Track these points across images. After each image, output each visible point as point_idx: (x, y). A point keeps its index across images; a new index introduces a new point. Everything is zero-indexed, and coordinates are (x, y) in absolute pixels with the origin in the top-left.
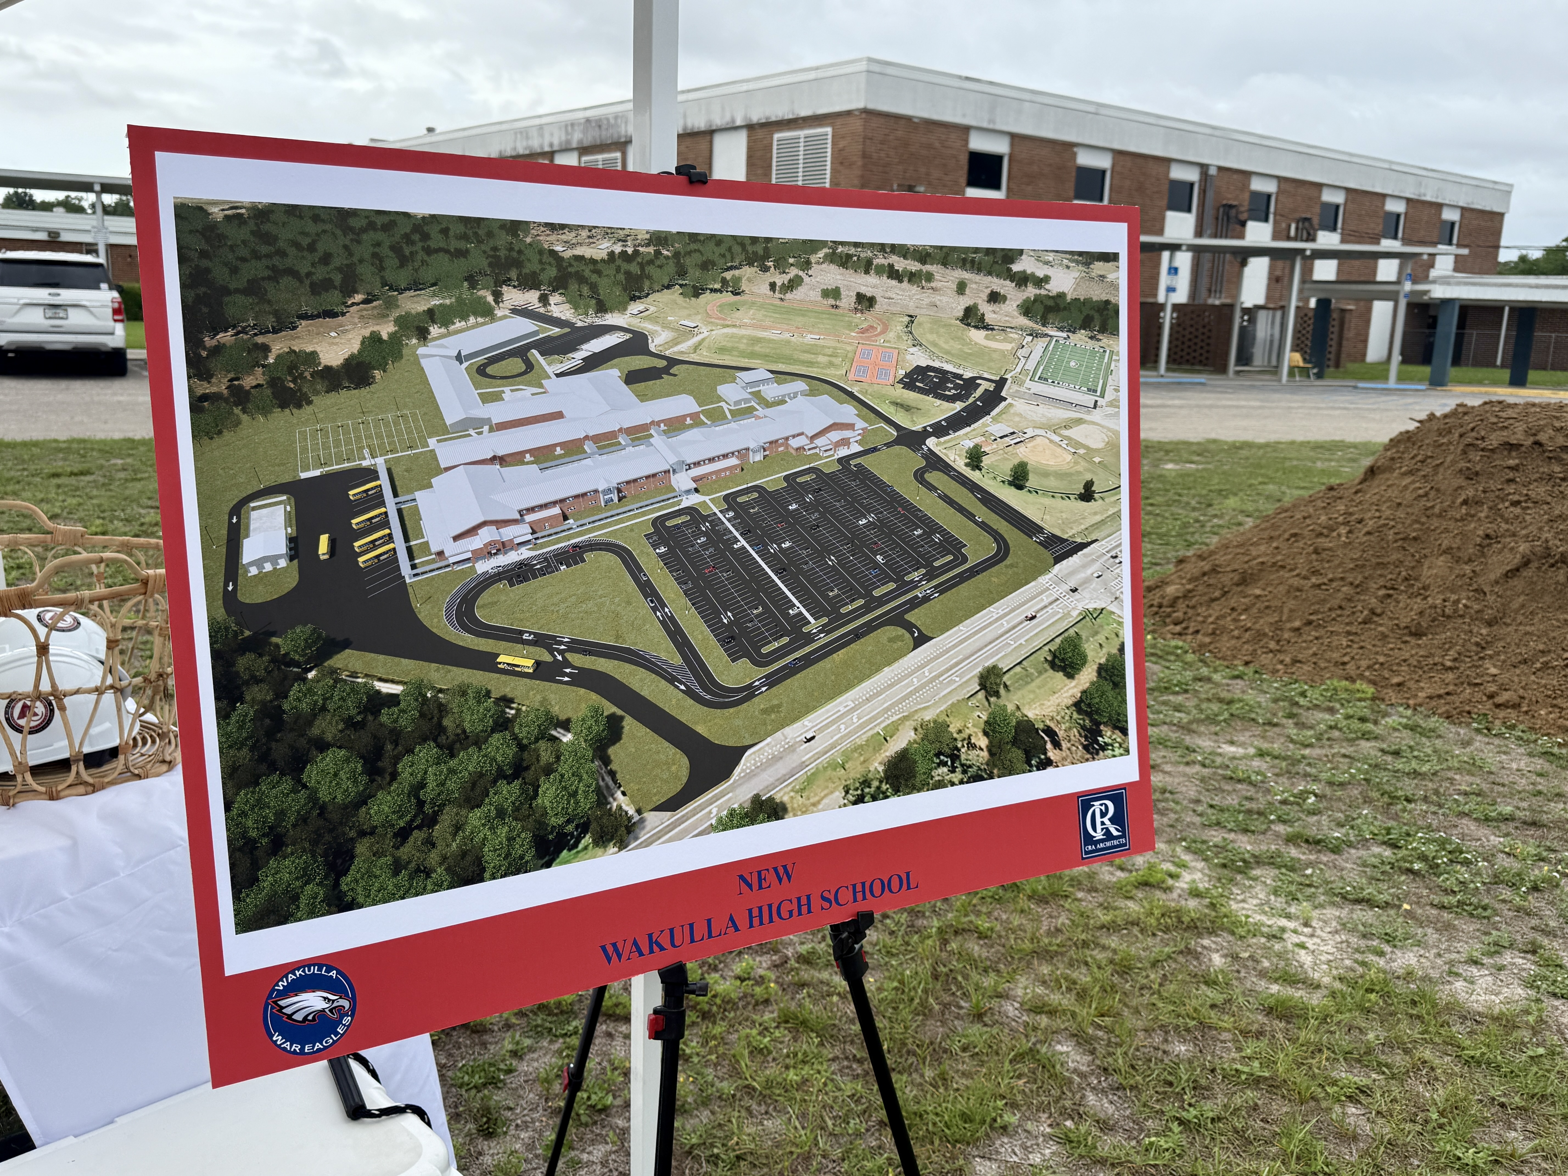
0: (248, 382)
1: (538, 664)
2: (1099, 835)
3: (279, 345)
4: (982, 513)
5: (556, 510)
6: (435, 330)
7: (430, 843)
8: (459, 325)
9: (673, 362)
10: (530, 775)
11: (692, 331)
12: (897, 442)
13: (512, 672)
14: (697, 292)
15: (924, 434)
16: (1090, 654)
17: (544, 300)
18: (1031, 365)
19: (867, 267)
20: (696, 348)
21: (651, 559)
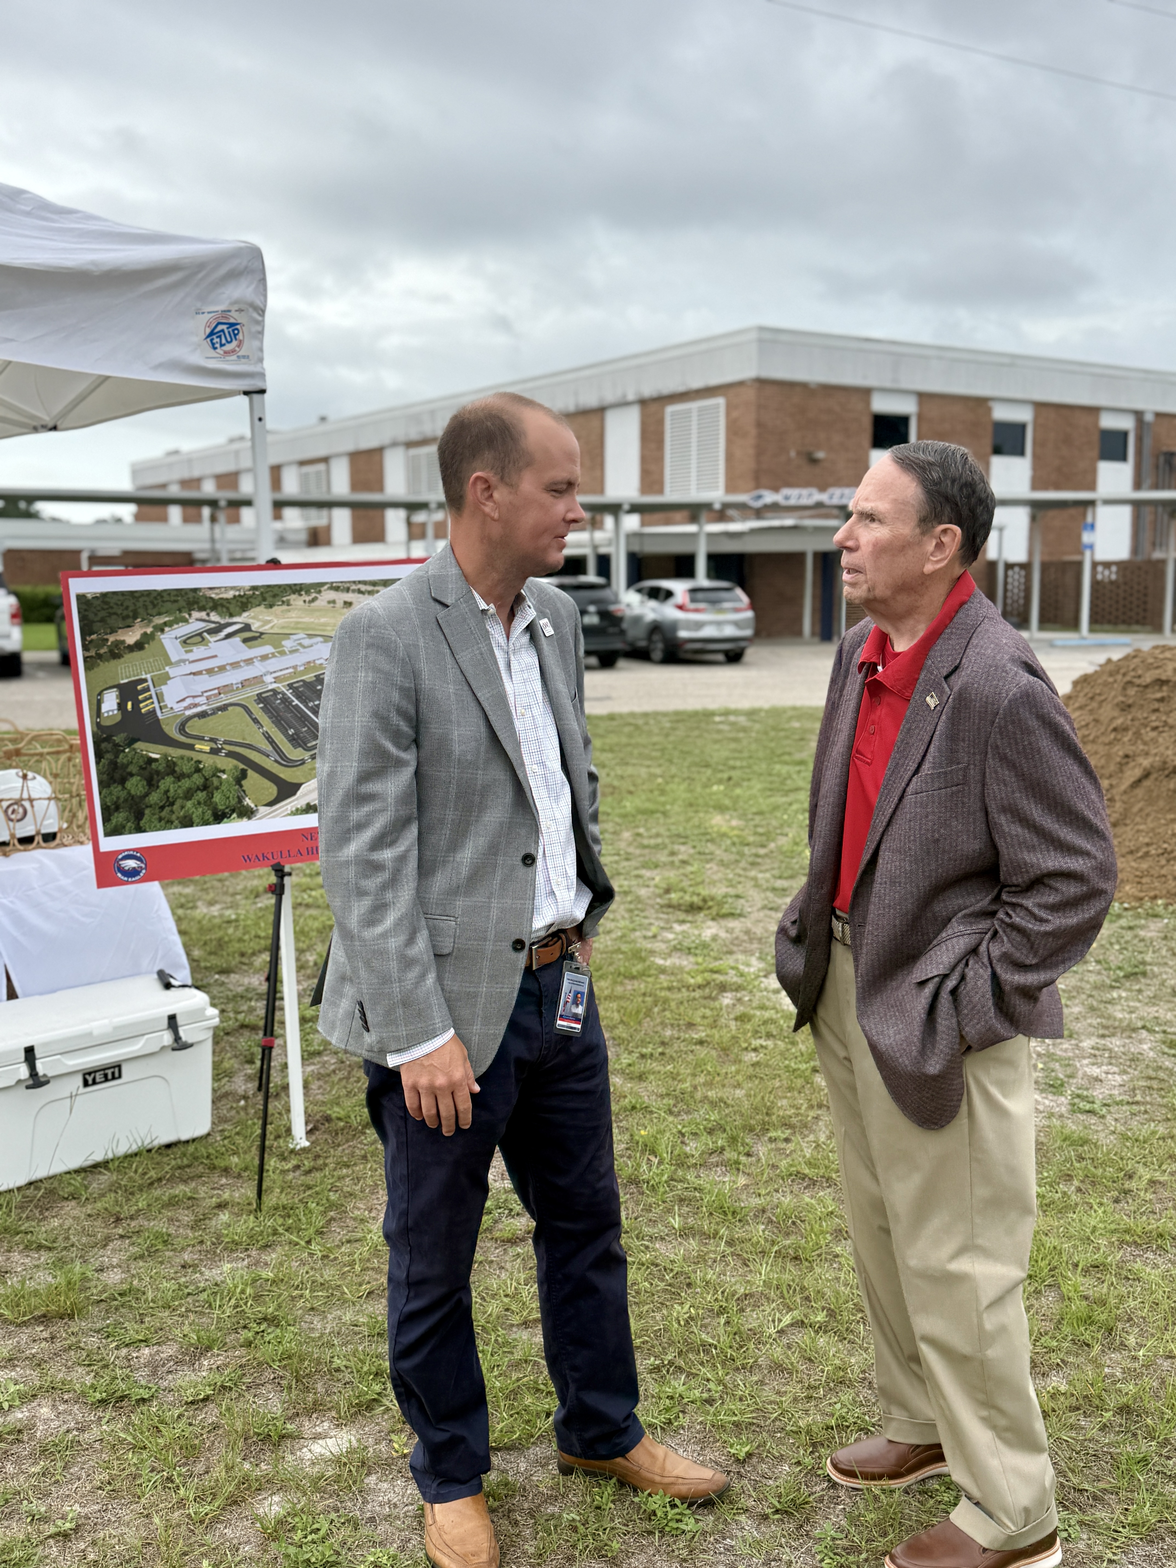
0: (102, 651)
1: (211, 749)
3: (112, 638)
5: (216, 691)
6: (167, 629)
7: (172, 812)
8: (175, 626)
9: (262, 634)
10: (210, 790)
11: (269, 622)
13: (201, 751)
14: (271, 606)
17: (208, 615)
19: (348, 590)
20: (272, 627)
21: (257, 710)
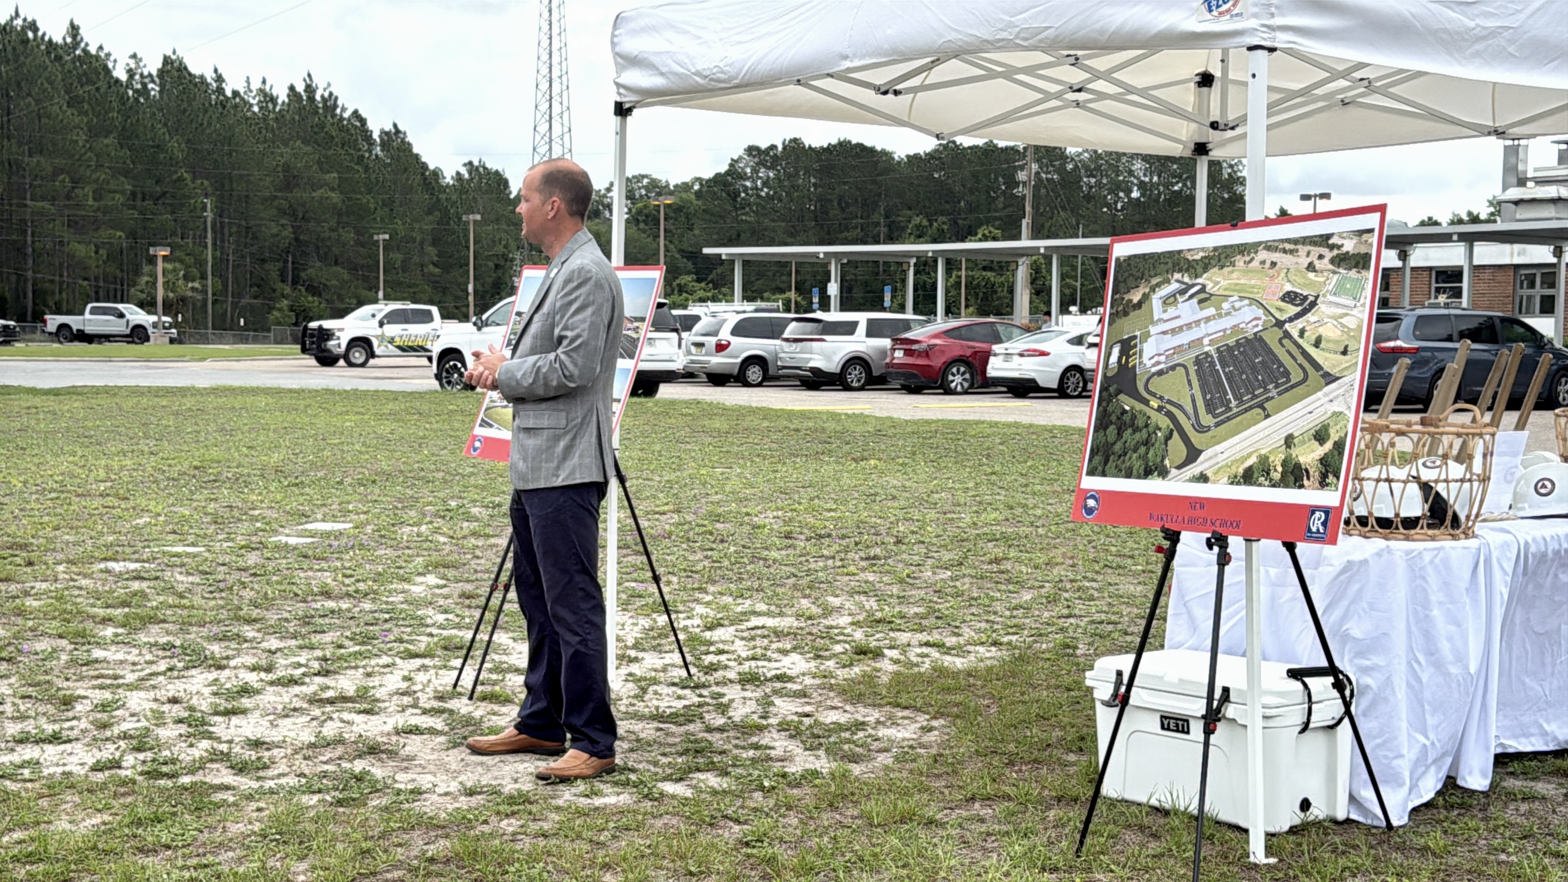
0: (1119, 309)
1: (1158, 406)
2: (1314, 529)
3: (1127, 298)
4: (1301, 359)
5: (1173, 351)
6: (1157, 289)
7: (1124, 462)
8: (1162, 287)
9: (1211, 295)
10: (1149, 445)
12: (1275, 325)
13: (1152, 408)
14: (1222, 267)
15: (1285, 322)
16: (1332, 435)
17: (1183, 276)
18: (1330, 288)
19: (1276, 249)
20: (1219, 289)
21: (1192, 369)
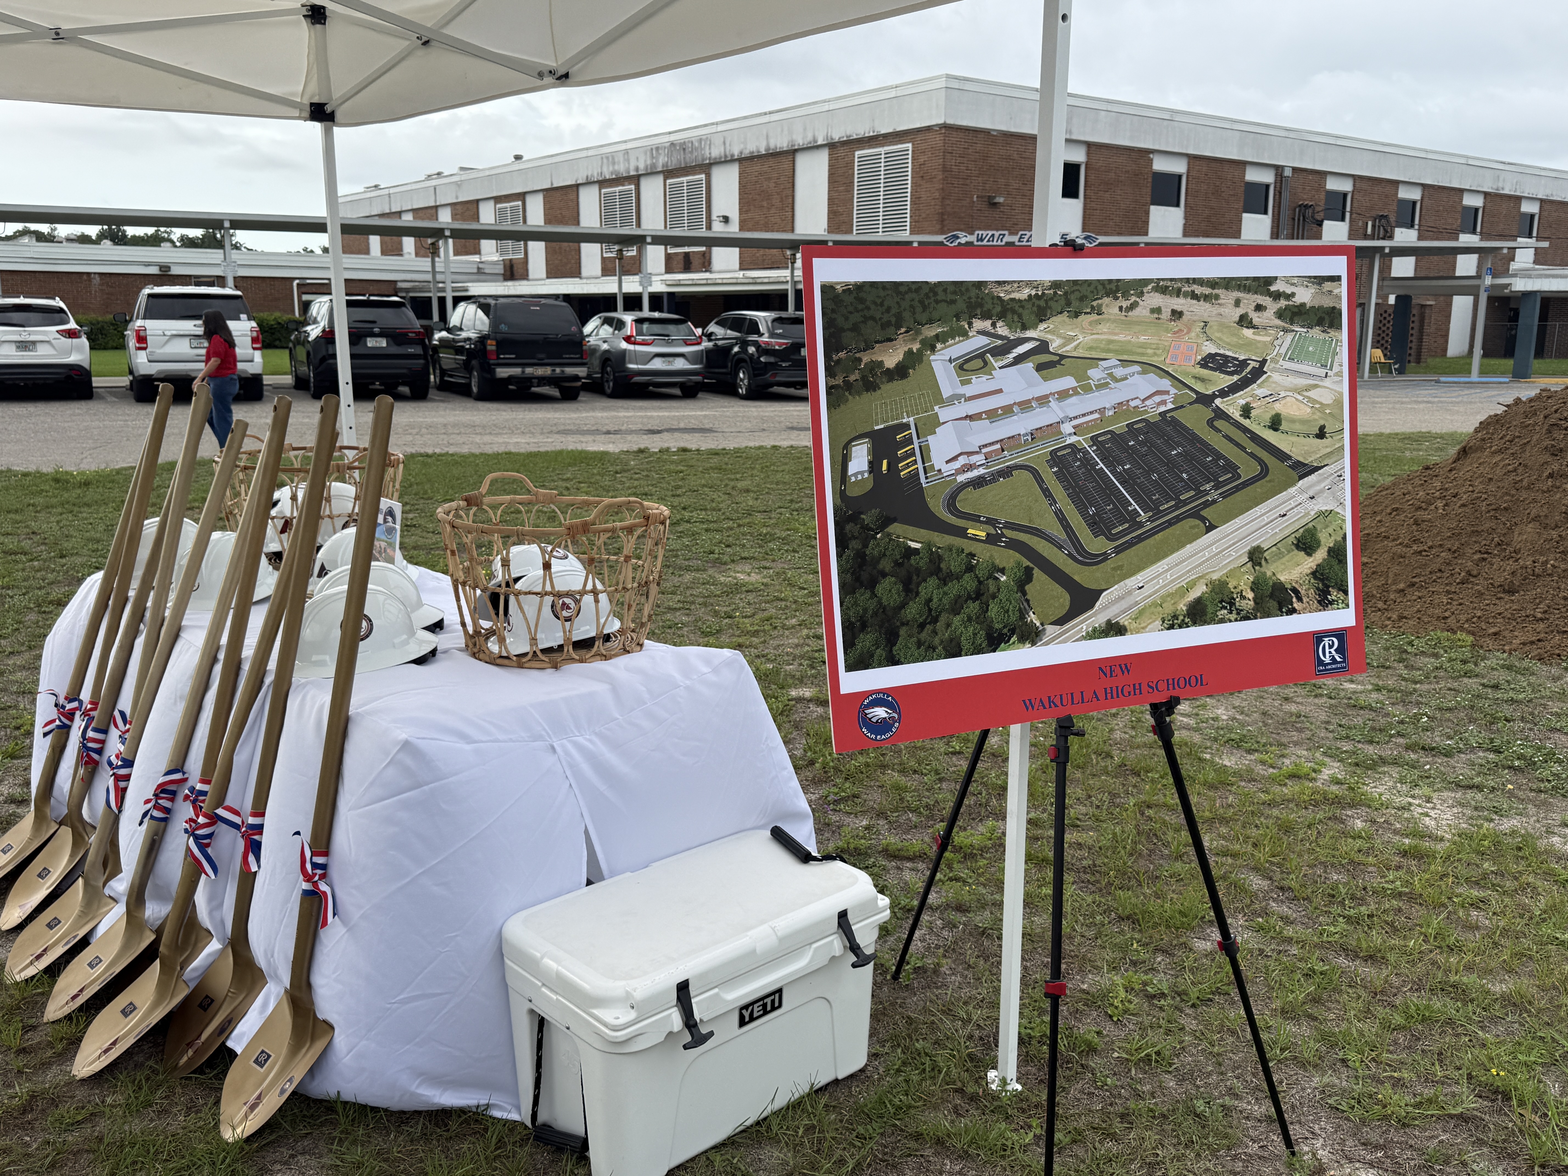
0: (852, 378)
1: (988, 535)
2: (1327, 660)
3: (866, 358)
4: (1251, 447)
5: (998, 446)
6: (939, 346)
7: (935, 632)
8: (951, 342)
9: (1062, 357)
10: (984, 598)
11: (1072, 339)
12: (1196, 401)
13: (975, 539)
14: (1076, 315)
15: (1214, 396)
16: (1323, 541)
17: (994, 325)
18: (1283, 350)
19: (1178, 293)
20: (1076, 348)
21: (1049, 474)
